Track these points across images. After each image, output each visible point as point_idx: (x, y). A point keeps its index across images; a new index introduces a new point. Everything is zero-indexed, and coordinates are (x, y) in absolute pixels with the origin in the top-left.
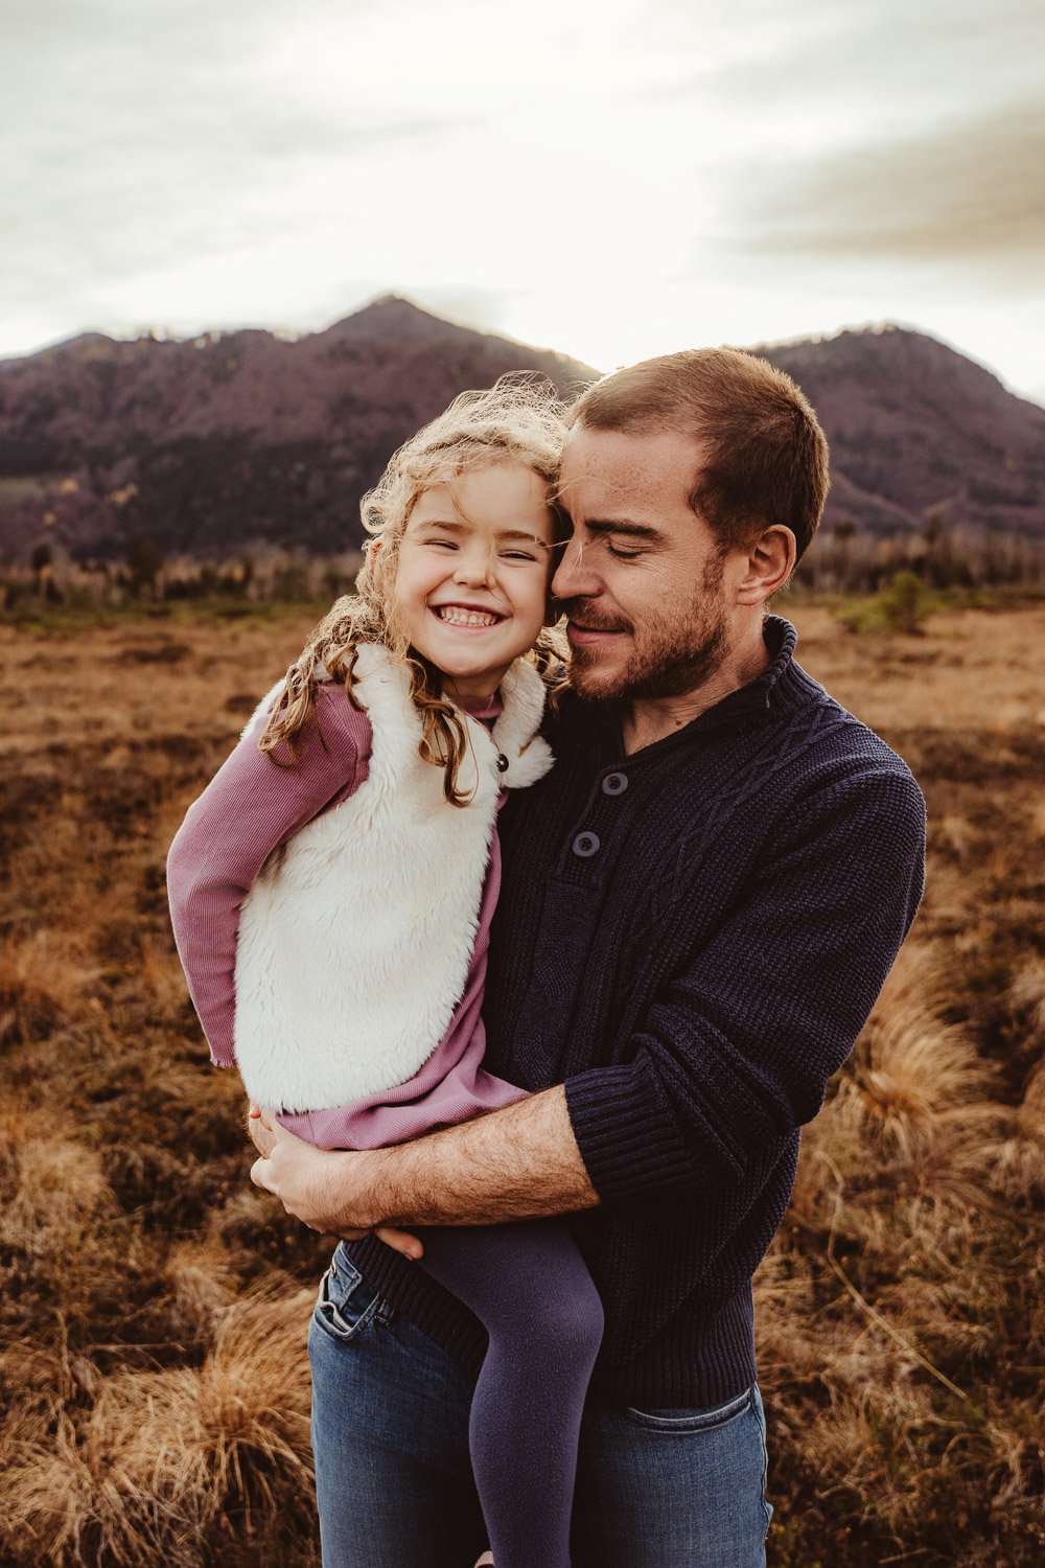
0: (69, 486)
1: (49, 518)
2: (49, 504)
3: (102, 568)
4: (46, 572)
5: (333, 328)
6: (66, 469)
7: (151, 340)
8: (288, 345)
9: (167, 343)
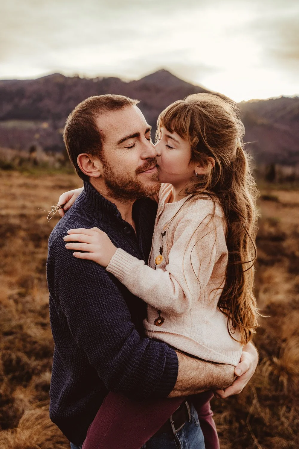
0: (45, 125)
1: (37, 136)
2: (38, 131)
3: (53, 155)
4: (34, 155)
5: (142, 79)
6: (44, 119)
7: (78, 77)
8: (125, 84)
9: (84, 79)
